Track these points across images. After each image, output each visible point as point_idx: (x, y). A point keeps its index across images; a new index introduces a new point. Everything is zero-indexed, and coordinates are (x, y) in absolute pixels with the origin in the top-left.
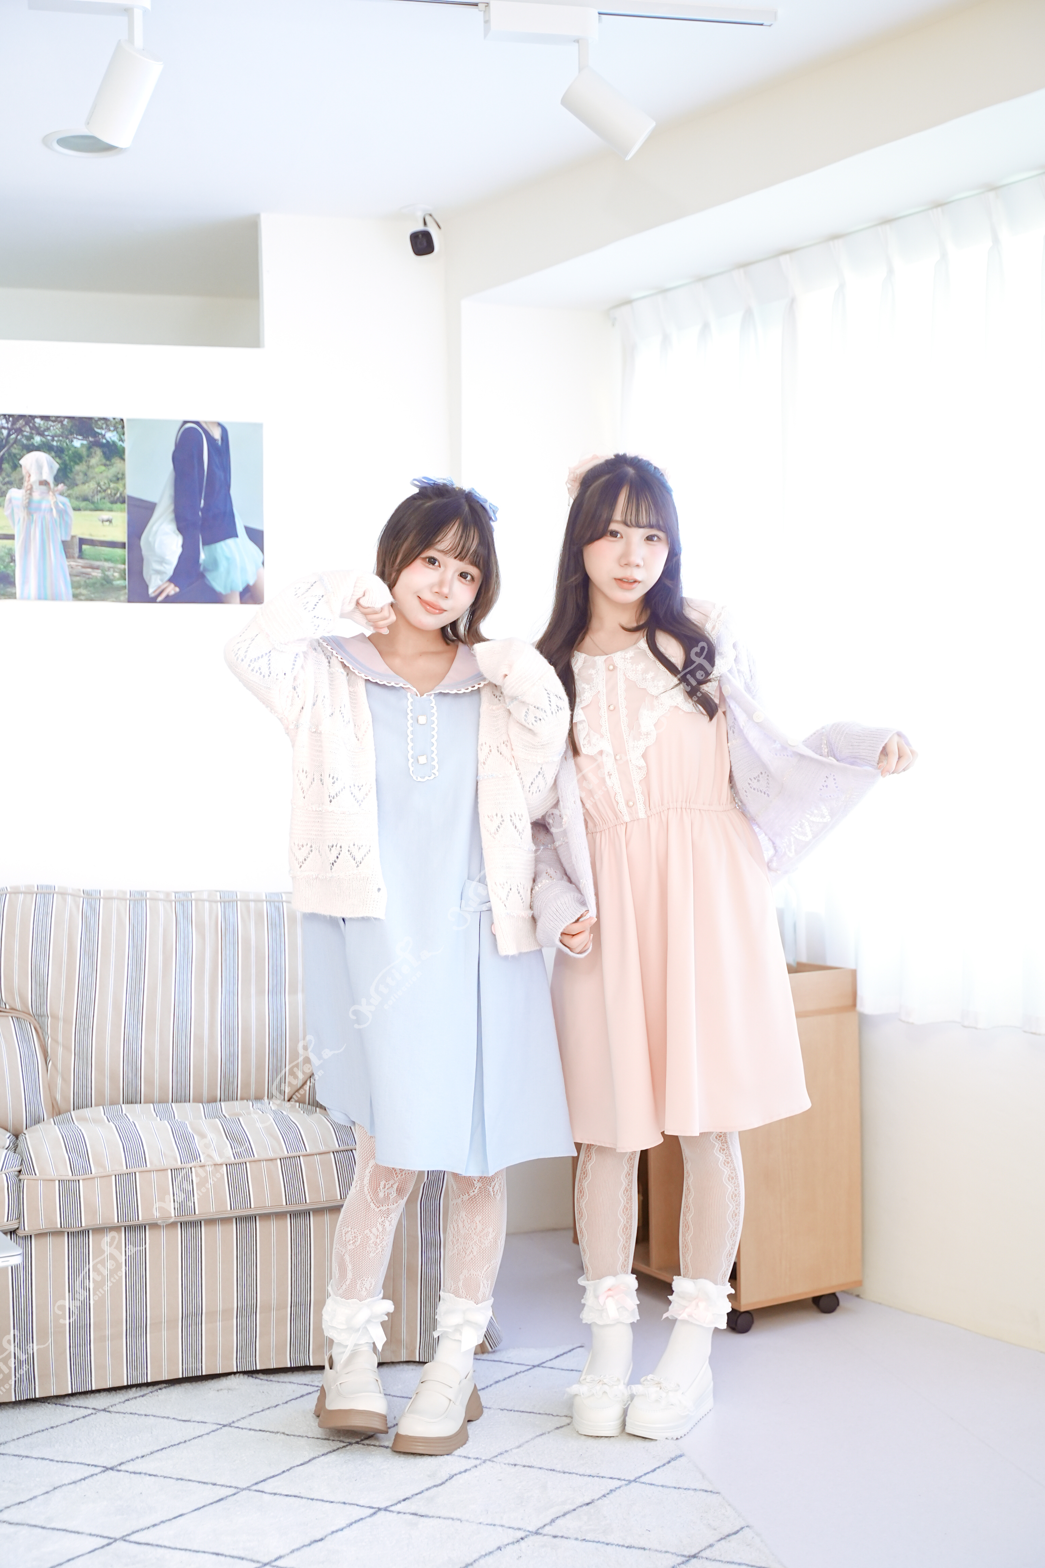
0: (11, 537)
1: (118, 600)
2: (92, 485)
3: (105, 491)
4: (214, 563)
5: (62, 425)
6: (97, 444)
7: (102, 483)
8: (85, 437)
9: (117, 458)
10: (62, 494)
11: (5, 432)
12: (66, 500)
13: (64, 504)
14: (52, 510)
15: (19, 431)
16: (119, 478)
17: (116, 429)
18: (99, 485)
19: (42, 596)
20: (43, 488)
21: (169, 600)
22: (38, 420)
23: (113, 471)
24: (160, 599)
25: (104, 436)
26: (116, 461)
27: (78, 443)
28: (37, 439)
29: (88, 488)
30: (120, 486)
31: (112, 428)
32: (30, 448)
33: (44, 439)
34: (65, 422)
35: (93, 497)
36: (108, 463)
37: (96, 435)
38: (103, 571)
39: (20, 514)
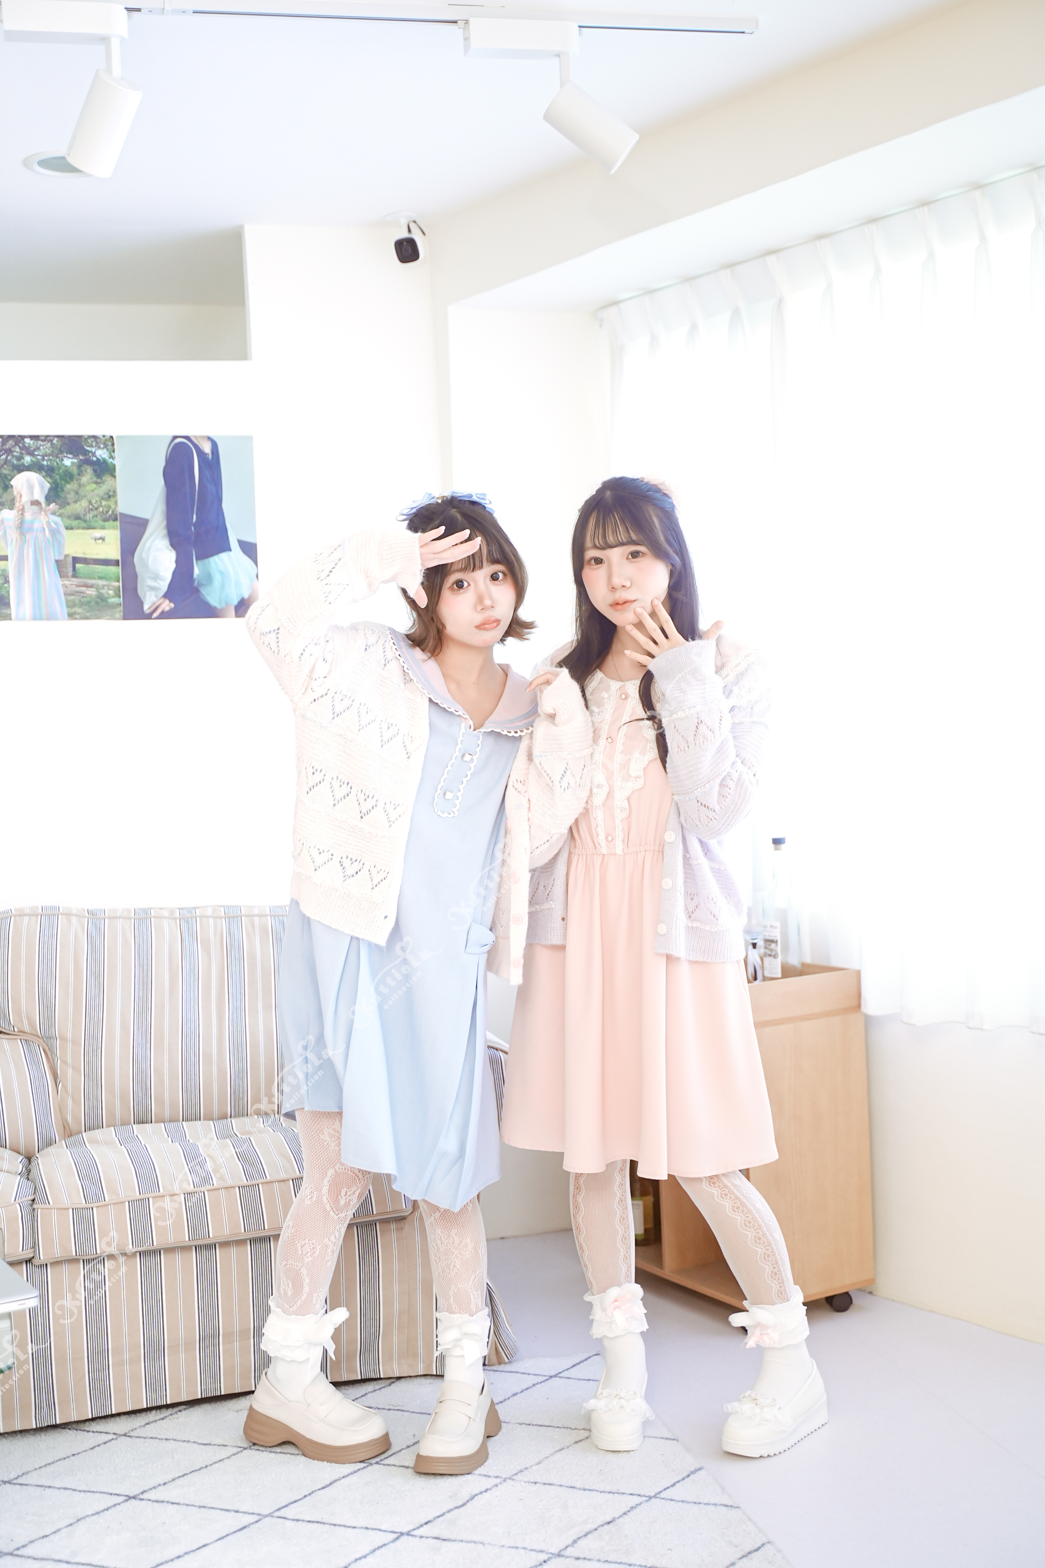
0: (4, 559)
1: (113, 618)
2: (84, 503)
3: (97, 509)
4: (209, 578)
5: (52, 444)
6: (88, 462)
7: (94, 501)
8: (75, 456)
9: (107, 476)
10: (54, 513)
12: (58, 519)
13: (56, 523)
14: (44, 529)
15: (9, 451)
16: (111, 495)
17: (106, 446)
18: (90, 503)
19: (37, 617)
20: (35, 508)
21: (164, 616)
22: (27, 441)
23: (104, 488)
24: (155, 615)
25: (94, 454)
26: (107, 478)
27: (68, 462)
28: (28, 459)
29: (80, 507)
30: (111, 503)
31: (102, 446)
33: (34, 459)
34: (55, 441)
35: (85, 515)
36: (99, 480)
37: (86, 453)
38: (98, 588)
39: (13, 535)
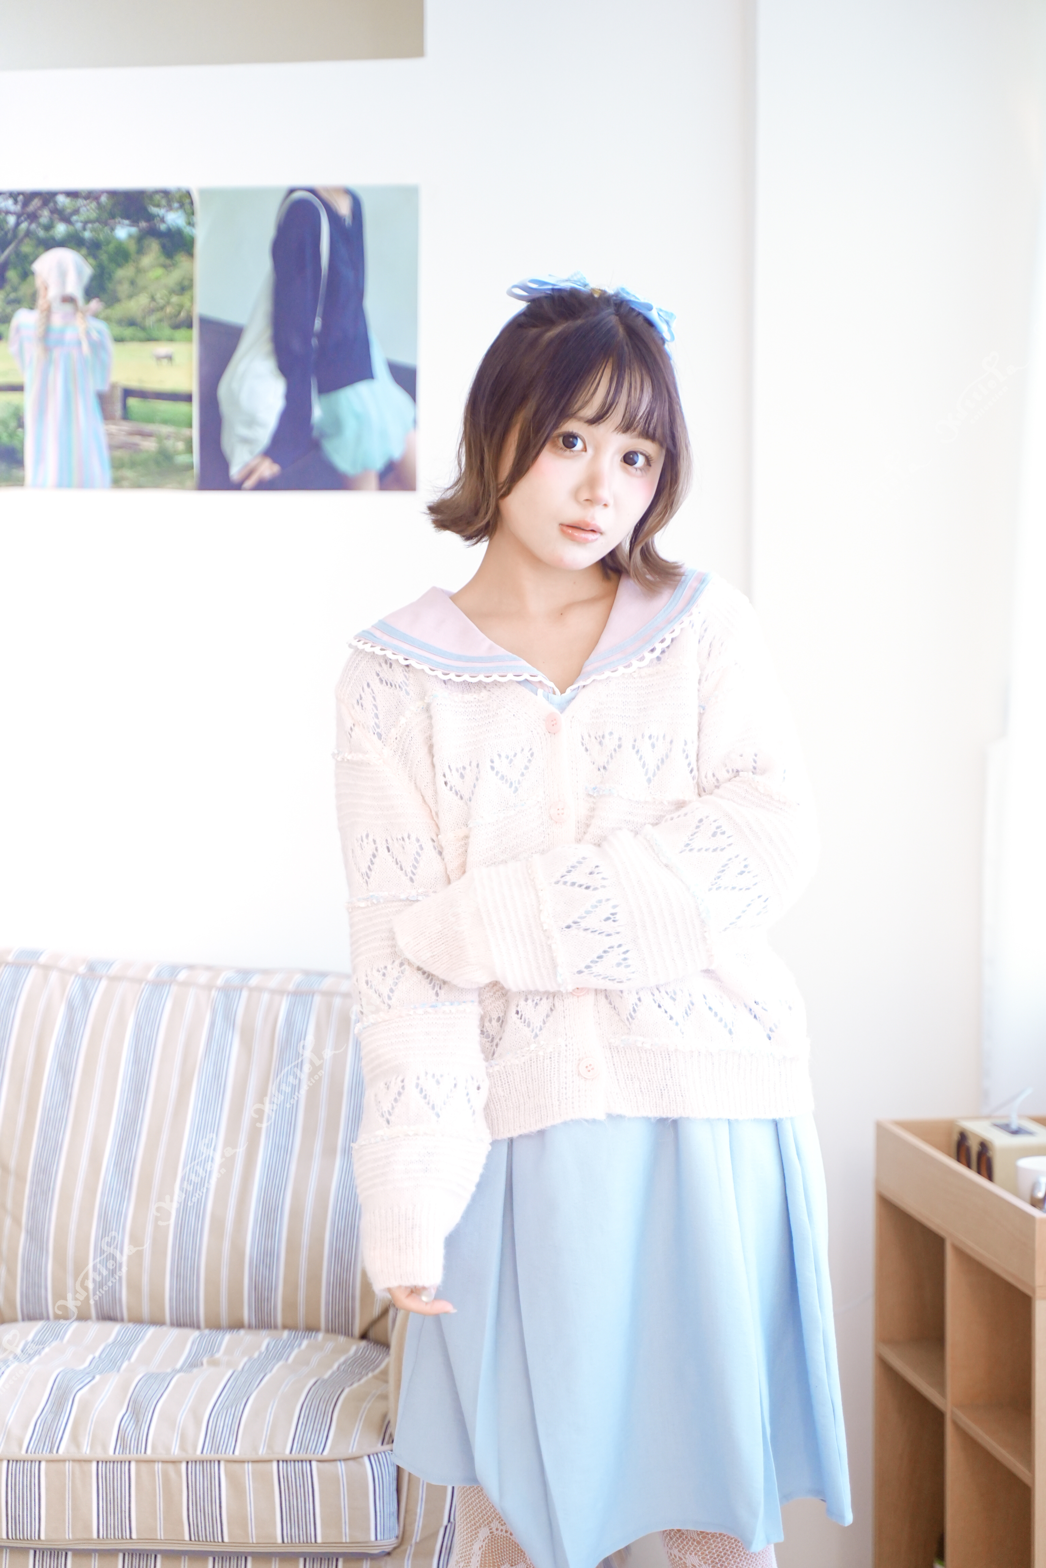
0: (18, 388)
1: (181, 486)
2: (143, 300)
3: (162, 308)
4: (336, 424)
5: (99, 204)
6: (153, 232)
7: (158, 296)
8: (135, 222)
9: (183, 253)
10: (96, 316)
11: (12, 220)
12: (100, 326)
13: (99, 332)
14: (79, 344)
15: (33, 217)
16: (185, 287)
17: (182, 206)
18: (153, 299)
19: (64, 482)
20: (68, 307)
21: (263, 486)
22: (61, 199)
23: (175, 277)
24: (249, 483)
25: (163, 220)
26: (181, 258)
27: (123, 232)
28: (61, 229)
29: (136, 306)
30: (185, 300)
31: (176, 205)
32: (49, 244)
33: (71, 228)
34: (104, 199)
35: (144, 318)
36: (168, 262)
37: (150, 218)
38: (160, 438)
39: (33, 351)
